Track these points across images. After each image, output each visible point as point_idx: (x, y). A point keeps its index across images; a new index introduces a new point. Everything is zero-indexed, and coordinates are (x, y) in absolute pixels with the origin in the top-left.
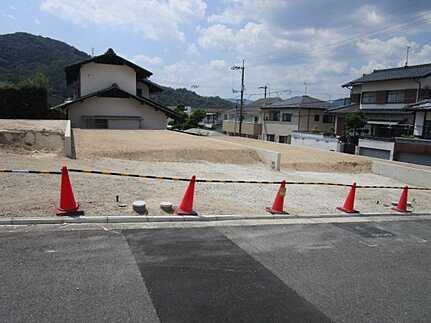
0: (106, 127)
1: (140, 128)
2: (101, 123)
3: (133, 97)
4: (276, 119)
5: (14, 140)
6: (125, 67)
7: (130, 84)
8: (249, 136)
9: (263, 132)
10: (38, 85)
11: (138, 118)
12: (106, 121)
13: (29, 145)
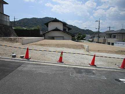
0: (54, 39)
1: (63, 39)
2: (53, 38)
3: (62, 31)
4: (111, 37)
5: (14, 40)
6: (60, 22)
7: (61, 27)
8: (102, 43)
9: (106, 41)
10: (37, 29)
11: (63, 37)
12: (54, 38)
13: (17, 41)
